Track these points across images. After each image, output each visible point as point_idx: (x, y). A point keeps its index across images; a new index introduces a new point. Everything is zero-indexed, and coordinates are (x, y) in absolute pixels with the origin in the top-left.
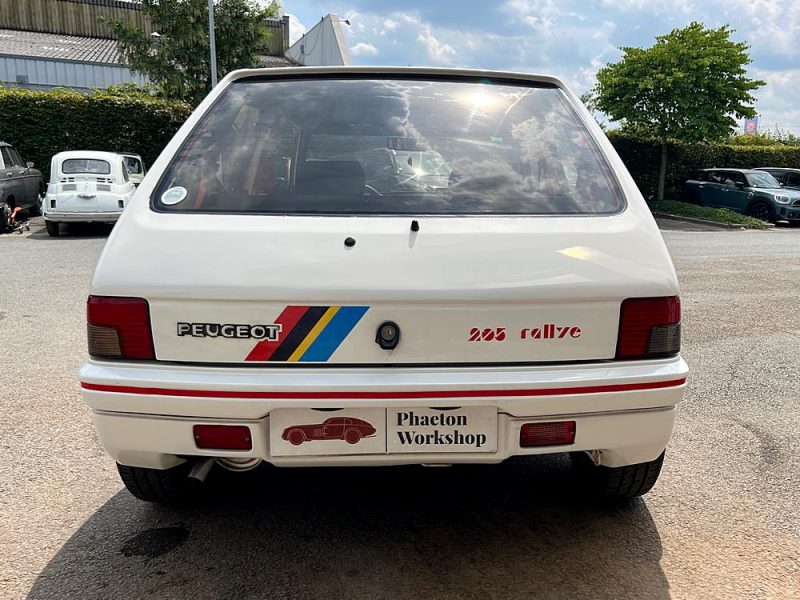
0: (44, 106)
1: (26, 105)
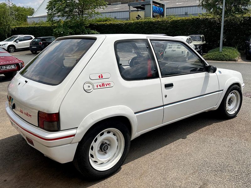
0: (181, 22)
1: (177, 22)
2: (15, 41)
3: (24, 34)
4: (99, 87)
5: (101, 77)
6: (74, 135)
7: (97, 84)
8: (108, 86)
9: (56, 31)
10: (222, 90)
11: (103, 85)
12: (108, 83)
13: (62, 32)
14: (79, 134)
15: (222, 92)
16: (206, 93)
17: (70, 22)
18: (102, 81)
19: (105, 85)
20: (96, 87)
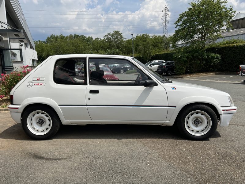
2: (150, 65)
3: (158, 60)
4: (35, 85)
5: (38, 79)
6: (18, 108)
7: (35, 83)
8: (41, 85)
9: (175, 56)
10: (175, 107)
11: (38, 84)
12: (42, 83)
13: (179, 57)
14: (20, 108)
15: (175, 108)
16: (143, 105)
17: (190, 47)
18: (38, 82)
19: (39, 84)
20: (34, 85)
